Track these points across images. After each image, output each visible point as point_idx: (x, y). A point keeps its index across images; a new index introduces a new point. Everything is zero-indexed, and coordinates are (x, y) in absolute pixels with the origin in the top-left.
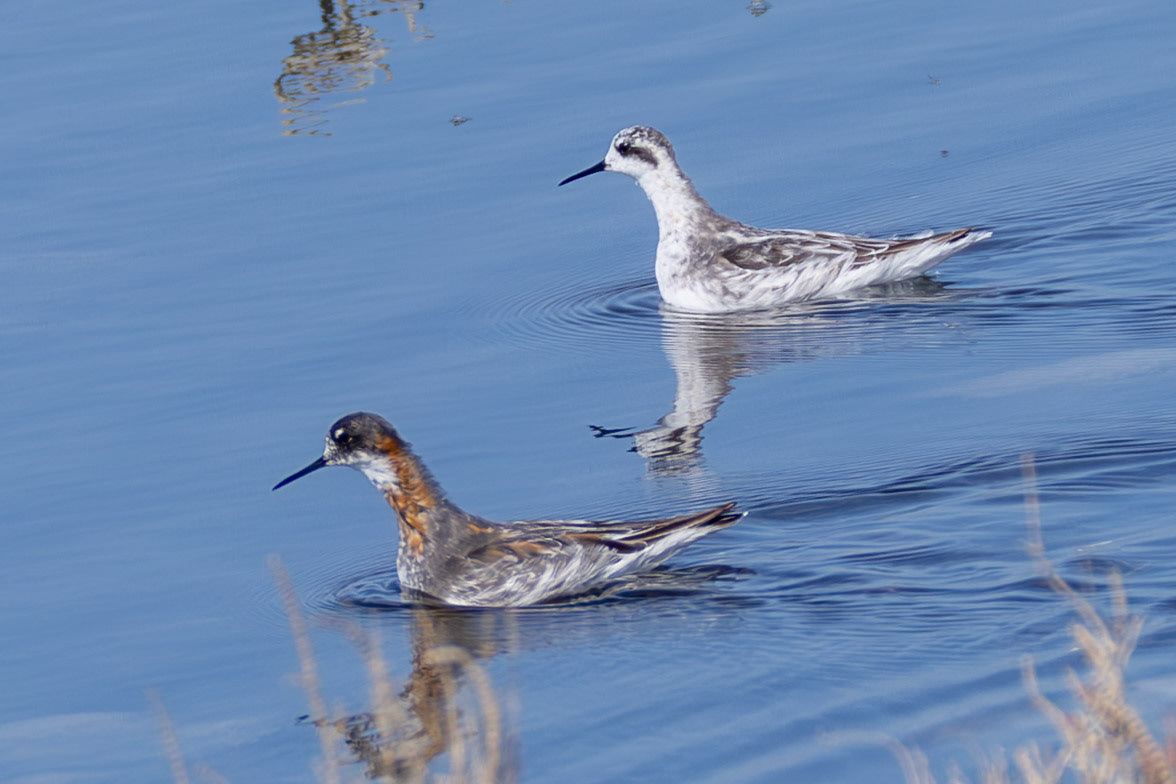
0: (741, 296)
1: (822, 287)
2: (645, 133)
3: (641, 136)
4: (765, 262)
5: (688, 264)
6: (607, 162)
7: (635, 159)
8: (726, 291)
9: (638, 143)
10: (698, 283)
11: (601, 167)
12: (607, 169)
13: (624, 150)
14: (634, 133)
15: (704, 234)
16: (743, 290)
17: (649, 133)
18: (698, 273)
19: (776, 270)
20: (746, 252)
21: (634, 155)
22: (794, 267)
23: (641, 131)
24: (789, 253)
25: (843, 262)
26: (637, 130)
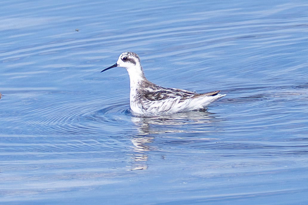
0: (147, 109)
1: (170, 108)
2: (132, 54)
3: (131, 55)
4: (154, 99)
5: (135, 98)
6: (118, 64)
7: (129, 62)
8: (143, 108)
9: (130, 57)
10: (137, 104)
11: (116, 65)
12: (118, 66)
13: (125, 59)
14: (128, 54)
15: (140, 89)
16: (147, 107)
17: (133, 54)
18: (137, 101)
19: (157, 101)
20: (150, 95)
21: (128, 61)
22: (163, 101)
23: (130, 53)
24: (162, 96)
25: (176, 100)
26: (128, 53)
